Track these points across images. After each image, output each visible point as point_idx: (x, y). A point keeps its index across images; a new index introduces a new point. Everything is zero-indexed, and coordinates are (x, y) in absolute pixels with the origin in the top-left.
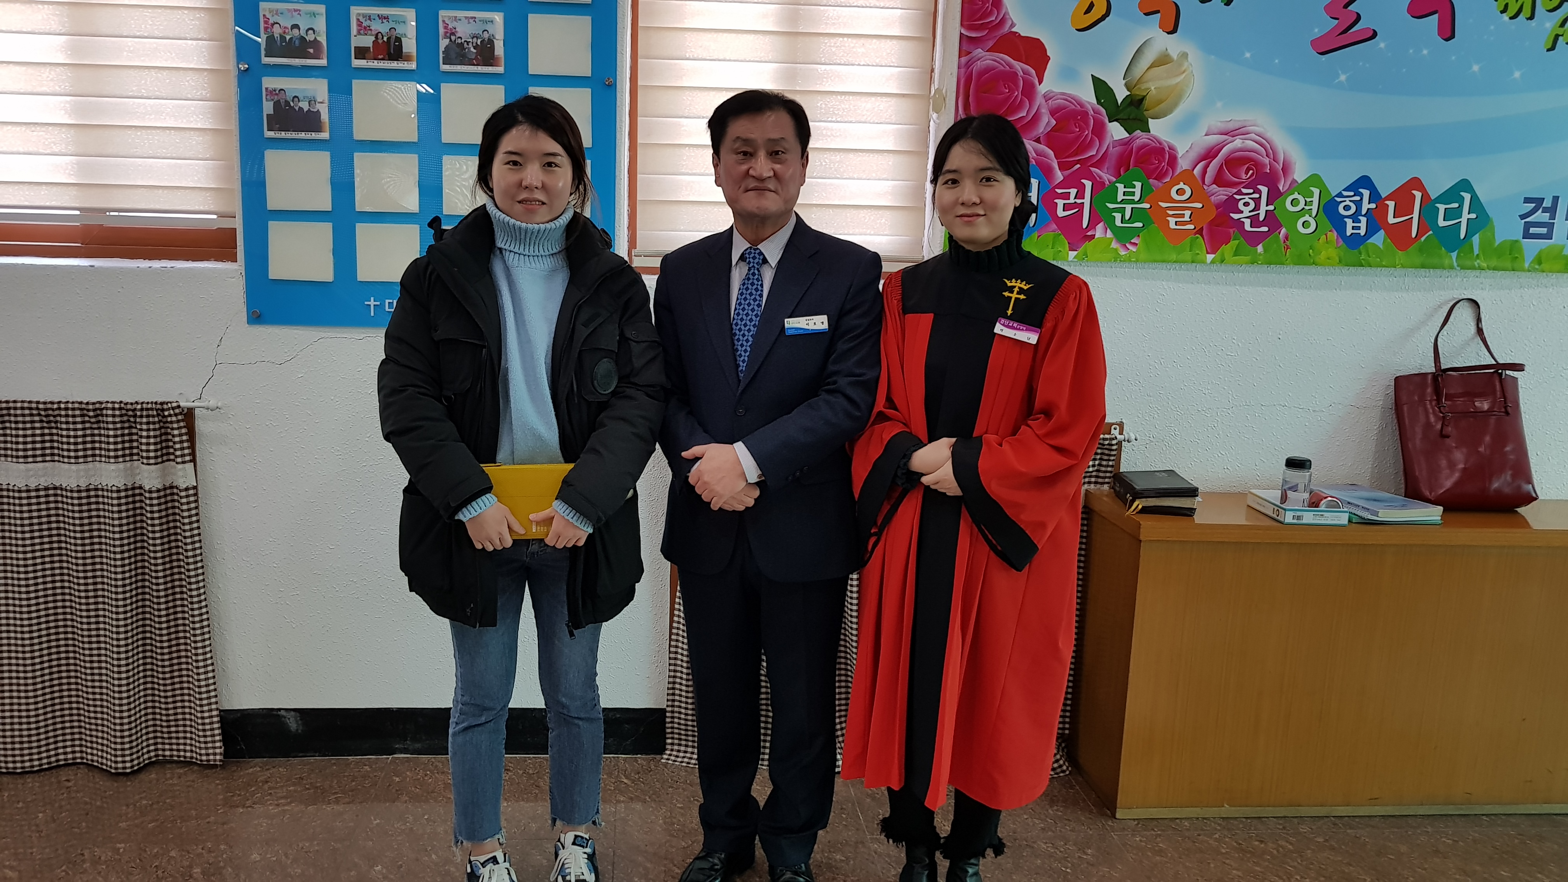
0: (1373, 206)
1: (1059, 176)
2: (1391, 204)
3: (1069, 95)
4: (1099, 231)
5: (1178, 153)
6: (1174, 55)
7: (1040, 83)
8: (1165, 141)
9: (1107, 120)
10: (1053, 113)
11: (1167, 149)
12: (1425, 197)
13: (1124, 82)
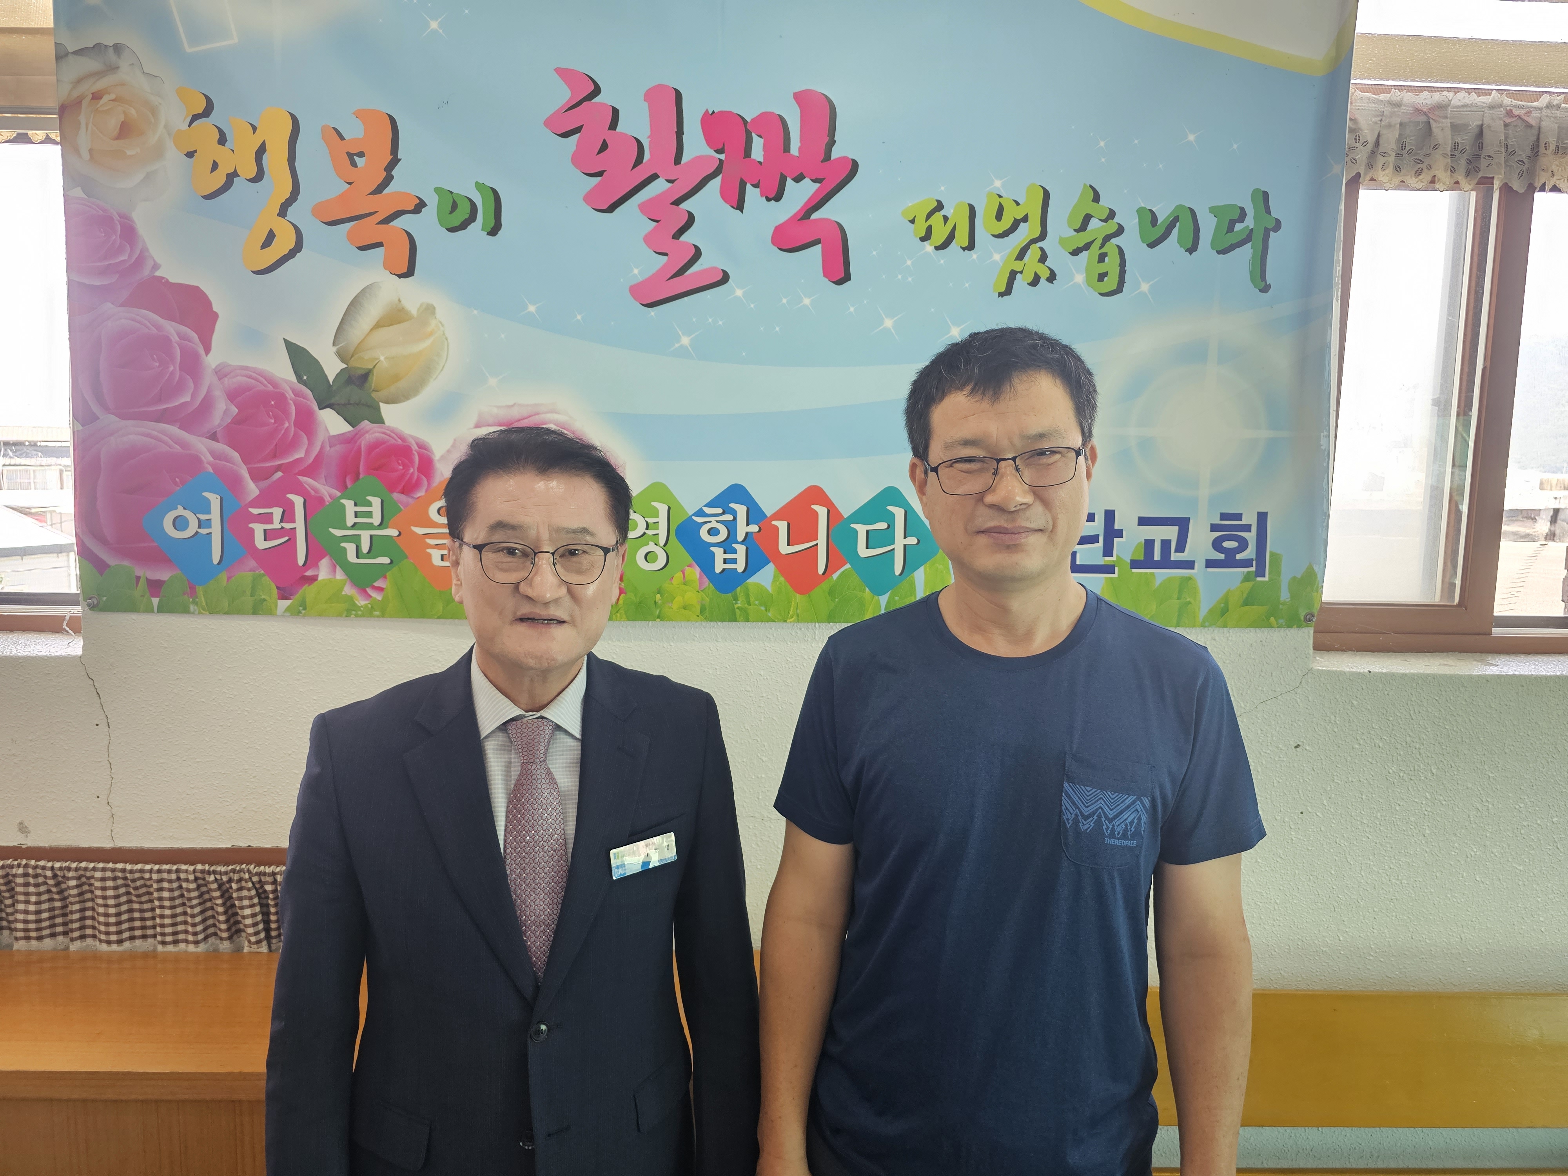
0: (754, 528)
1: (253, 489)
2: (782, 526)
3: (254, 370)
4: (324, 570)
5: (431, 452)
6: (412, 306)
7: (208, 350)
8: (412, 436)
9: (315, 406)
10: (232, 396)
11: (415, 447)
12: (833, 514)
13: (334, 349)
